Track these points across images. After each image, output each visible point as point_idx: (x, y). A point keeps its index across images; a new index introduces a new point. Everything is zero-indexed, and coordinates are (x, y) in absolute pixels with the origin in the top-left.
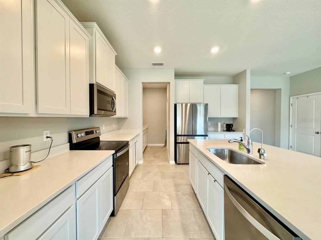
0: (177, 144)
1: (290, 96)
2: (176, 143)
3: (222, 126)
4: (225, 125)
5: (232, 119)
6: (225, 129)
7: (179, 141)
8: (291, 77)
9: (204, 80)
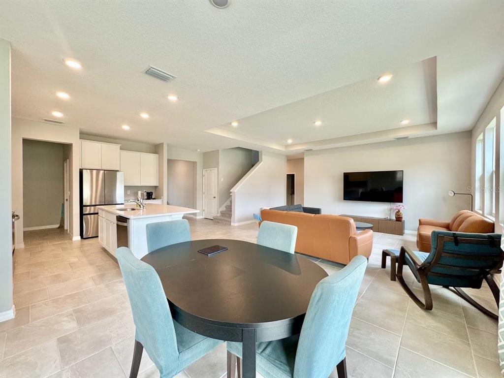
0: (84, 216)
1: (204, 168)
2: (82, 215)
3: (142, 194)
4: (145, 194)
5: (154, 188)
6: (146, 197)
7: (87, 212)
8: (204, 153)
9: (120, 145)
